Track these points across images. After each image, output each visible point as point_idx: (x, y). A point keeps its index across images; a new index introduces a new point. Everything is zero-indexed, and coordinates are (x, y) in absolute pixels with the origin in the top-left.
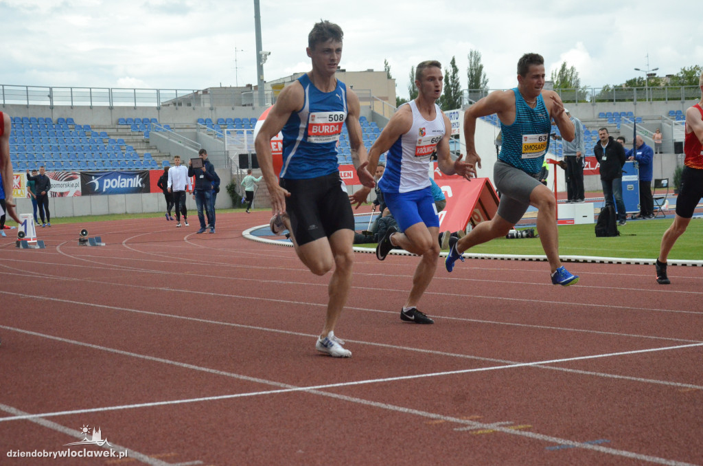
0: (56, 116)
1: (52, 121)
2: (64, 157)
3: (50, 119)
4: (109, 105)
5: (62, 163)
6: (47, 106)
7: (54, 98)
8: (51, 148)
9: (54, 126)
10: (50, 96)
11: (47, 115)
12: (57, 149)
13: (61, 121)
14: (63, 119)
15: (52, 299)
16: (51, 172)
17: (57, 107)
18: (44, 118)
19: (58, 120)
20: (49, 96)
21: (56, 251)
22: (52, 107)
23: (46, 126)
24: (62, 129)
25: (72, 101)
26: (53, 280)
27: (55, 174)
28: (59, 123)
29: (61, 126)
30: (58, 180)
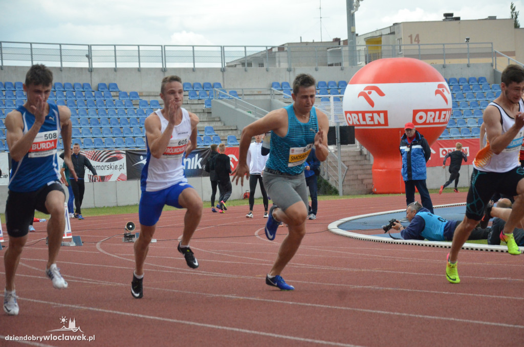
0: (95, 81)
1: (91, 88)
2: (106, 132)
3: (88, 85)
4: (161, 67)
5: (103, 140)
6: (85, 68)
7: (93, 59)
8: (89, 121)
9: (93, 93)
10: (89, 57)
11: (84, 79)
12: (97, 122)
13: (102, 87)
14: (105, 85)
15: (91, 309)
16: (89, 151)
17: (99, 70)
18: (82, 83)
19: (99, 85)
20: (87, 56)
21: (96, 250)
22: (91, 70)
23: (84, 93)
24: (104, 97)
25: (116, 62)
26: (92, 284)
27: (95, 153)
28: (100, 90)
29: (103, 93)
30: (99, 161)
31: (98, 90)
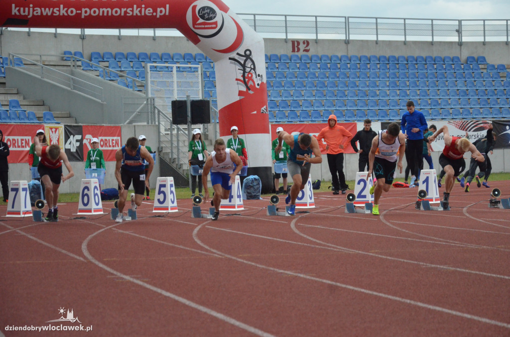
0: (465, 54)
1: (460, 61)
2: (473, 103)
3: (458, 58)
5: (471, 111)
6: (455, 42)
7: (463, 32)
8: (458, 92)
9: (462, 66)
10: (459, 32)
11: (453, 53)
12: (466, 93)
13: (471, 60)
14: (473, 58)
15: (458, 269)
16: (457, 121)
17: (467, 43)
18: (451, 56)
19: (468, 58)
20: (457, 31)
21: (462, 214)
22: (460, 44)
23: (453, 66)
24: (472, 69)
26: (459, 247)
27: (463, 123)
28: (469, 63)
29: (471, 66)
30: (466, 130)
31: (467, 63)
